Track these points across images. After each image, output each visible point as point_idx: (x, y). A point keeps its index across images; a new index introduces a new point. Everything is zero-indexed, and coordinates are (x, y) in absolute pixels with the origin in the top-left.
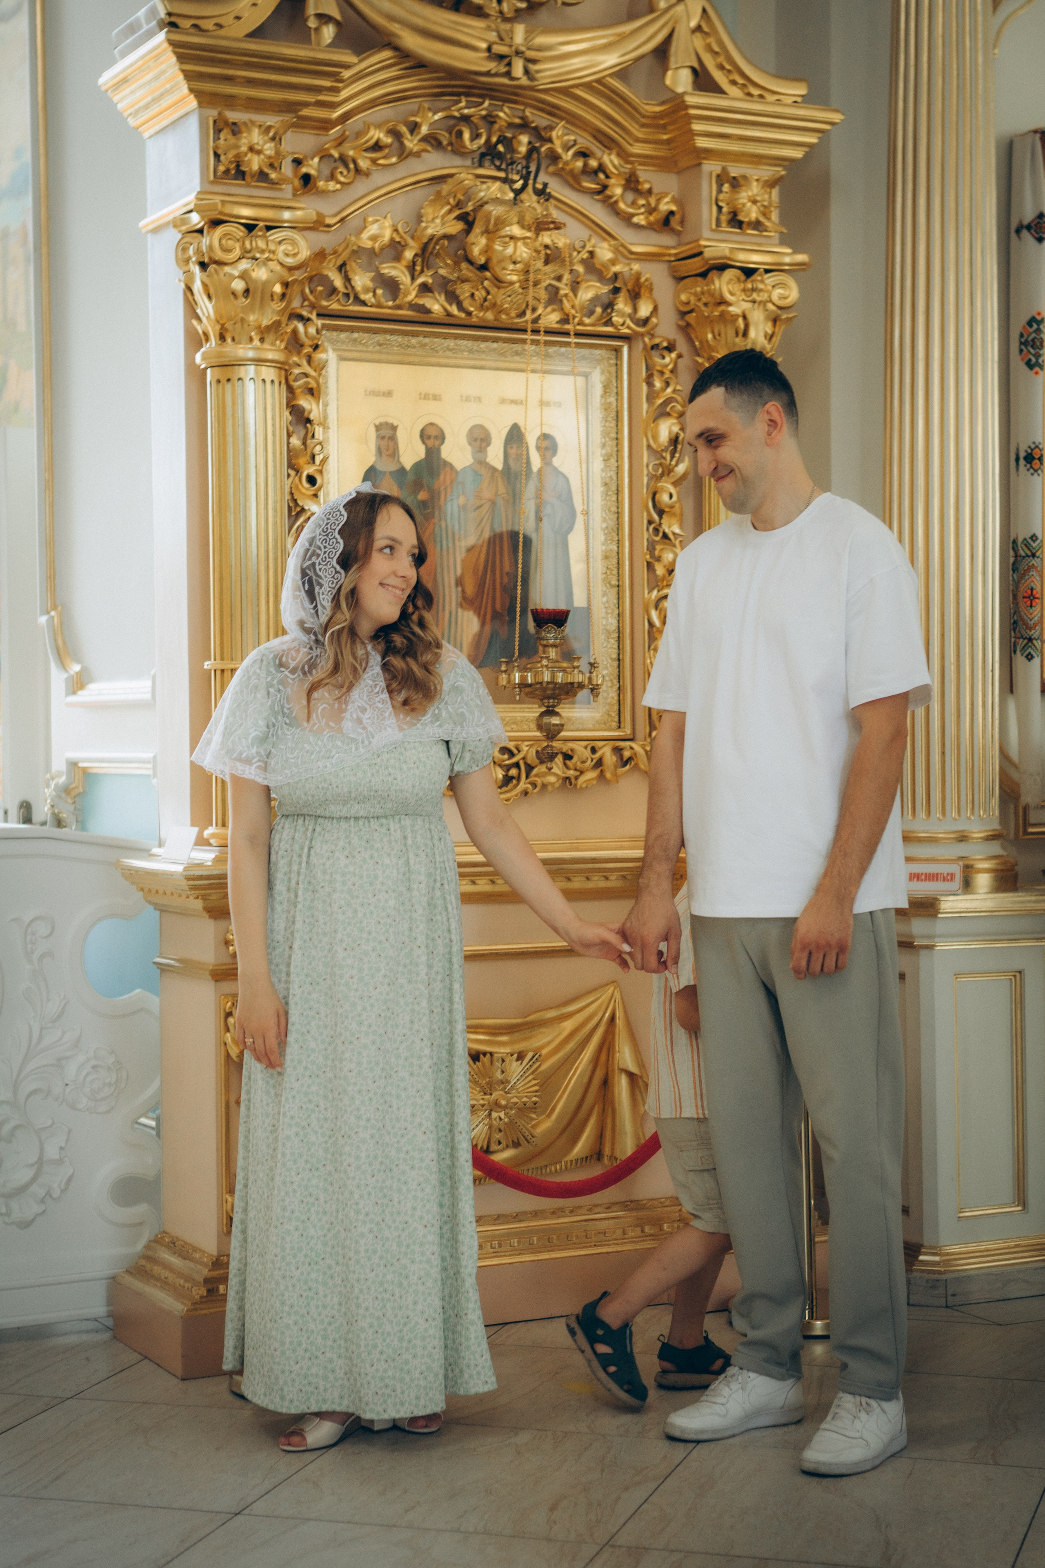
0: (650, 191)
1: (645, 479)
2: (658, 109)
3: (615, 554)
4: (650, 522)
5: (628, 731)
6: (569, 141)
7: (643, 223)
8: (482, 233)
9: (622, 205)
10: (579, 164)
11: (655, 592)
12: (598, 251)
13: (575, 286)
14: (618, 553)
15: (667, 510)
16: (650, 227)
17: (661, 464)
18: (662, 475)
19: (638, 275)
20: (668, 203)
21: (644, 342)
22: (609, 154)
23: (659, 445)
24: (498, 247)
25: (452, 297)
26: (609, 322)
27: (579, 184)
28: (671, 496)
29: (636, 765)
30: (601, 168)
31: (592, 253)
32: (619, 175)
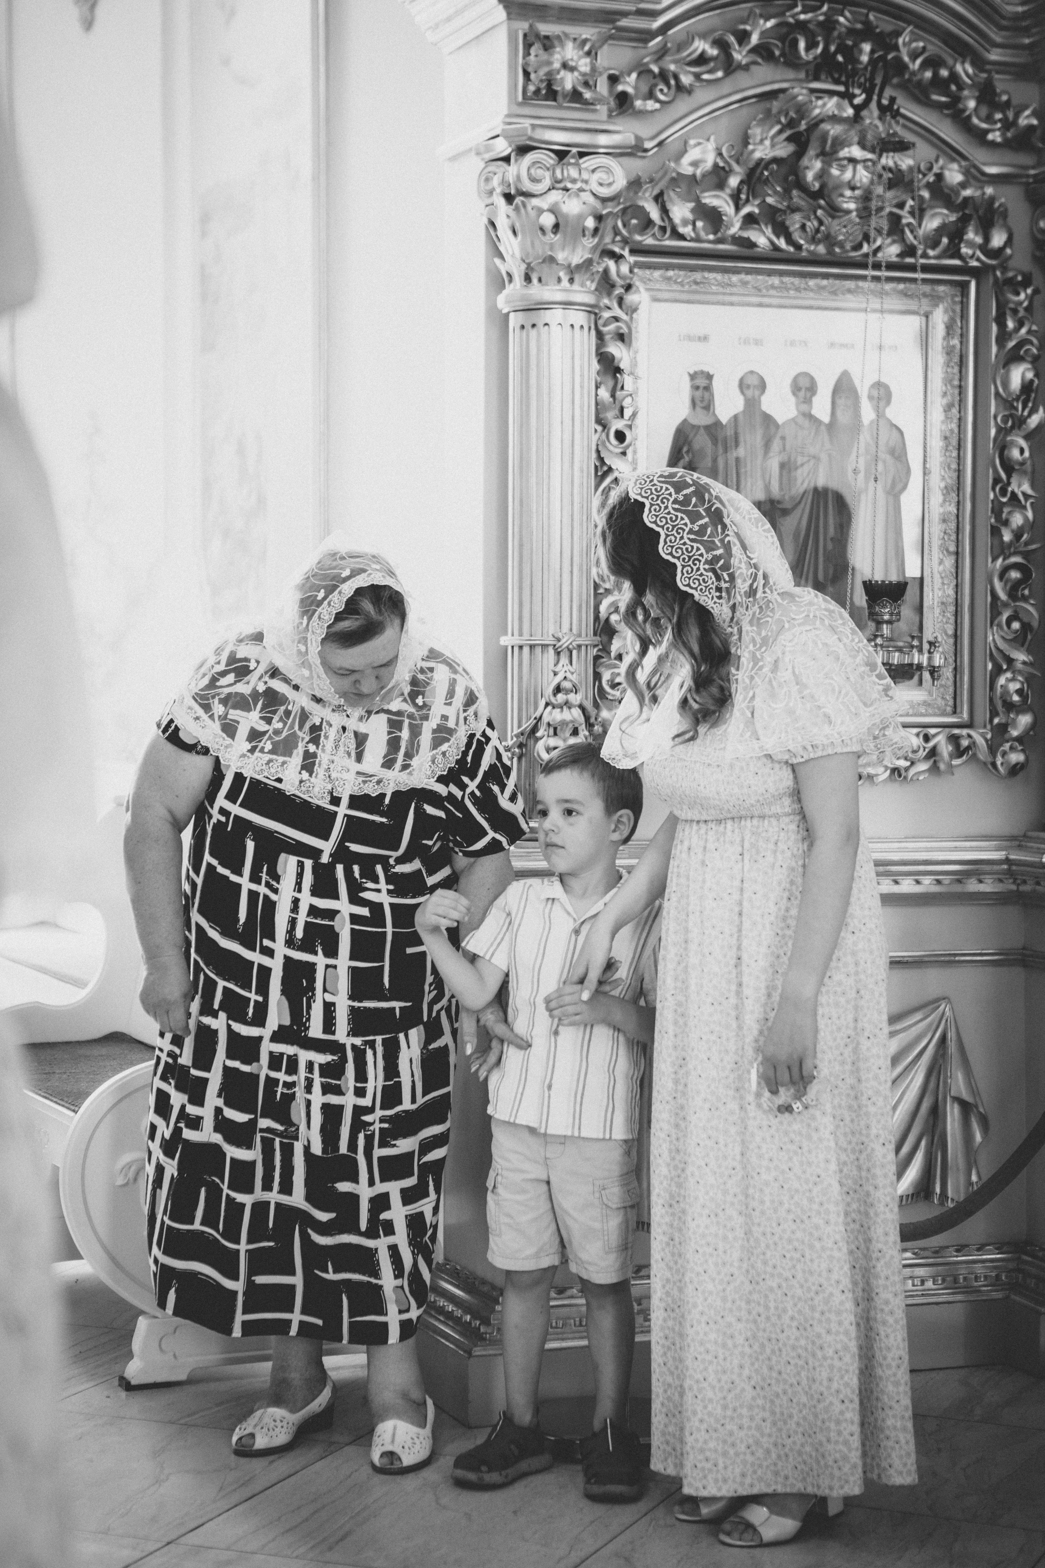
0: (1008, 104)
1: (993, 432)
2: (1020, 9)
3: (953, 518)
4: (997, 480)
5: (965, 715)
6: (916, 48)
7: (999, 140)
8: (817, 156)
9: (975, 121)
10: (928, 74)
11: (1000, 560)
12: (947, 174)
13: (920, 212)
14: (958, 516)
15: (1017, 467)
16: (1006, 145)
17: (1011, 415)
18: (1012, 427)
19: (992, 199)
20: (1028, 117)
21: (995, 275)
22: (963, 63)
23: (1009, 394)
24: (835, 172)
25: (781, 229)
26: (957, 254)
27: (928, 97)
28: (1022, 451)
29: (974, 755)
30: (954, 77)
31: (939, 177)
32: (973, 86)
